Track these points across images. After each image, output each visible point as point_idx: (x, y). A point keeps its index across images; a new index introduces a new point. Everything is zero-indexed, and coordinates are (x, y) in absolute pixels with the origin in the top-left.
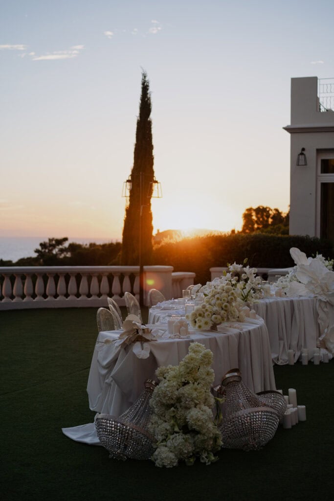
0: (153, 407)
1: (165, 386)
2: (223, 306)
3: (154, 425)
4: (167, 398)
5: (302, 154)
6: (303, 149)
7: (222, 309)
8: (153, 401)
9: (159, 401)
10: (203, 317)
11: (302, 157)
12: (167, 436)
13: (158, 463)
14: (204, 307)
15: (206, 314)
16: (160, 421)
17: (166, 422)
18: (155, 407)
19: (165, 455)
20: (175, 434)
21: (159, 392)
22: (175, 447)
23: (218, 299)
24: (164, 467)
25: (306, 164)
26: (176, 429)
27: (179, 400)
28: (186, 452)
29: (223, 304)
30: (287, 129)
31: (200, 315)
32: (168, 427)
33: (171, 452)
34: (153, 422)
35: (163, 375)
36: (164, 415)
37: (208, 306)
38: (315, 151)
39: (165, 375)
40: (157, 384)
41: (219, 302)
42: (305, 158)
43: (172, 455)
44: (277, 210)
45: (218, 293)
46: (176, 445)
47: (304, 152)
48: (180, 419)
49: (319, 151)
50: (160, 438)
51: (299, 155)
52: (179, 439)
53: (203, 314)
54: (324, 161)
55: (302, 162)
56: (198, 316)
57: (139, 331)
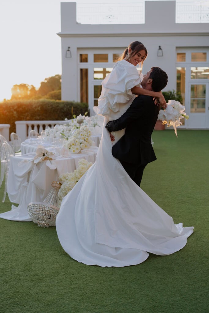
0: (61, 197)
1: (68, 184)
2: (86, 139)
5: (68, 50)
6: (69, 48)
7: (85, 140)
8: (61, 193)
10: (75, 145)
11: (68, 52)
14: (74, 140)
15: (77, 144)
18: (62, 196)
21: (65, 188)
23: (82, 135)
25: (71, 57)
29: (85, 138)
30: (59, 34)
31: (73, 144)
35: (65, 178)
37: (77, 140)
38: (76, 49)
39: (66, 178)
40: (61, 184)
41: (82, 137)
42: (70, 53)
44: (33, 86)
45: (81, 132)
47: (70, 49)
49: (79, 49)
53: (75, 144)
54: (81, 55)
55: (68, 55)
56: (72, 145)
57: (45, 154)
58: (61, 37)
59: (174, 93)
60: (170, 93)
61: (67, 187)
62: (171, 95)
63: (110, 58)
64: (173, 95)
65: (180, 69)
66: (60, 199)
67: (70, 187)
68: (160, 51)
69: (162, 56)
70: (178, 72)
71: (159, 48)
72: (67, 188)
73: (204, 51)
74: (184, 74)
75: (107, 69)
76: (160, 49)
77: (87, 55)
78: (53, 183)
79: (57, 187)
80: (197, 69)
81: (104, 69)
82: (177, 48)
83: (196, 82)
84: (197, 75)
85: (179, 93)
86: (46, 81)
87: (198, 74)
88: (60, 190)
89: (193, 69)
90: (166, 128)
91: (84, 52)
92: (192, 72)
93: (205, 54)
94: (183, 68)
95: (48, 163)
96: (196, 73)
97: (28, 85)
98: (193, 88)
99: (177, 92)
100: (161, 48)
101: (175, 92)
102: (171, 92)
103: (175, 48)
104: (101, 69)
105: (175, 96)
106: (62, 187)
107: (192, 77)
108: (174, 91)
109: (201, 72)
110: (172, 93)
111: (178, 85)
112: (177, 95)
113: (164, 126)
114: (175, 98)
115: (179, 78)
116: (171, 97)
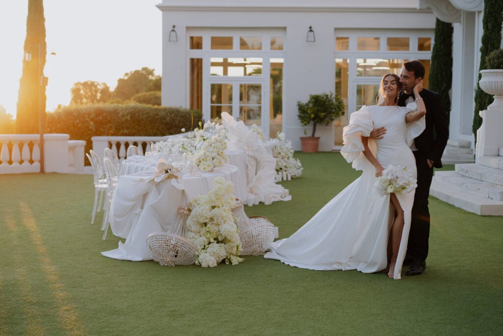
0: (190, 226)
2: (219, 153)
3: (192, 240)
4: (203, 218)
5: (173, 31)
6: (174, 27)
7: (219, 155)
8: (190, 221)
9: (196, 221)
10: (206, 161)
11: (173, 34)
12: (205, 246)
13: (204, 265)
14: (205, 154)
15: (208, 159)
16: (197, 236)
17: (201, 236)
18: (192, 226)
19: (208, 258)
20: (212, 244)
22: (214, 252)
23: (214, 147)
24: (209, 267)
25: (177, 41)
26: (212, 240)
27: (212, 219)
28: (222, 255)
29: (219, 151)
30: (159, 7)
31: (203, 160)
32: (205, 240)
33: (211, 256)
34: (191, 237)
35: (196, 202)
36: (199, 231)
37: (208, 153)
38: (185, 29)
39: (198, 202)
40: (190, 210)
41: (215, 150)
42: (176, 35)
43: (212, 258)
44: (104, 84)
45: (214, 143)
46: (215, 251)
47: (175, 29)
48: (213, 233)
49: (188, 28)
50: (200, 248)
51: (170, 32)
52: (215, 247)
53: (205, 159)
54: (192, 38)
55: (173, 38)
56: (201, 160)
57: (169, 171)
58: (162, 10)
59: (331, 96)
60: (325, 97)
61: (199, 213)
62: (328, 100)
63: (236, 43)
64: (330, 100)
65: (339, 60)
66: (188, 230)
67: (203, 214)
68: (311, 34)
69: (315, 41)
70: (338, 65)
71: (309, 29)
72: (199, 215)
73: (377, 35)
74: (346, 70)
75: (230, 60)
76: (311, 31)
77: (201, 38)
78: (179, 209)
79: (185, 214)
80: (365, 62)
81: (225, 60)
82: (336, 29)
83: (364, 81)
84: (365, 70)
85: (339, 97)
86: (126, 78)
87: (367, 69)
88: (189, 217)
89: (360, 61)
90: (320, 149)
91: (196, 34)
92: (358, 66)
93: (377, 39)
94: (345, 60)
95: (173, 182)
96: (365, 67)
97: (99, 84)
98: (359, 92)
99: (336, 96)
100: (313, 29)
101: (334, 96)
102: (327, 96)
103: (333, 30)
104: (221, 60)
105: (333, 101)
106: (193, 213)
107: (358, 73)
108: (332, 94)
109: (371, 67)
110: (329, 96)
111: (338, 86)
112: (337, 99)
113: (317, 146)
114: (333, 104)
115: (338, 74)
116: (327, 103)
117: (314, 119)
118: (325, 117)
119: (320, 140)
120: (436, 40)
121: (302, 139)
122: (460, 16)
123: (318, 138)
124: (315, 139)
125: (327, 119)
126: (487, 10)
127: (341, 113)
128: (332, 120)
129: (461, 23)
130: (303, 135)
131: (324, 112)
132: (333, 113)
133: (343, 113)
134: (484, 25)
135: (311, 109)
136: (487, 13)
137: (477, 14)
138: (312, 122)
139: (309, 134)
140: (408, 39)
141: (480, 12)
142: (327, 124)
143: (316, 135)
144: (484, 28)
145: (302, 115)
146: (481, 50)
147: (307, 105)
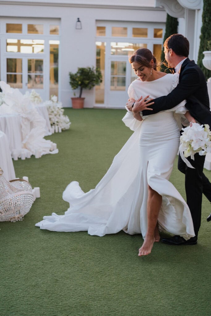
59: (93, 69)
60: (89, 70)
62: (91, 72)
63: (25, 28)
64: (92, 72)
65: (99, 44)
68: (79, 23)
69: (81, 29)
70: (98, 47)
71: (77, 20)
73: (125, 26)
74: (104, 51)
75: (23, 41)
76: (79, 21)
80: (117, 45)
81: (19, 41)
82: (97, 21)
83: (118, 59)
84: (117, 51)
85: (99, 69)
87: (119, 50)
89: (113, 44)
90: (85, 106)
92: (112, 48)
93: (126, 29)
94: (103, 43)
96: (117, 49)
98: (113, 66)
99: (97, 68)
100: (80, 20)
101: (95, 69)
102: (90, 68)
103: (94, 21)
104: (15, 41)
105: (94, 72)
107: (112, 53)
108: (93, 67)
109: (120, 48)
110: (92, 69)
111: (98, 61)
112: (97, 71)
113: (83, 104)
114: (94, 74)
115: (98, 54)
116: (90, 74)
117: (80, 85)
118: (89, 83)
119: (85, 100)
120: (166, 30)
121: (73, 99)
122: (184, 13)
123: (84, 99)
124: (81, 99)
125: (90, 85)
126: (205, 8)
127: (99, 81)
128: (94, 86)
129: (184, 18)
130: (73, 96)
131: (88, 80)
132: (94, 81)
133: (101, 81)
134: (203, 19)
135: (79, 77)
136: (205, 10)
137: (196, 11)
138: (79, 87)
139: (77, 96)
140: (147, 29)
141: (199, 10)
142: (90, 88)
143: (83, 96)
144: (203, 21)
145: (72, 82)
146: (201, 37)
147: (76, 74)
